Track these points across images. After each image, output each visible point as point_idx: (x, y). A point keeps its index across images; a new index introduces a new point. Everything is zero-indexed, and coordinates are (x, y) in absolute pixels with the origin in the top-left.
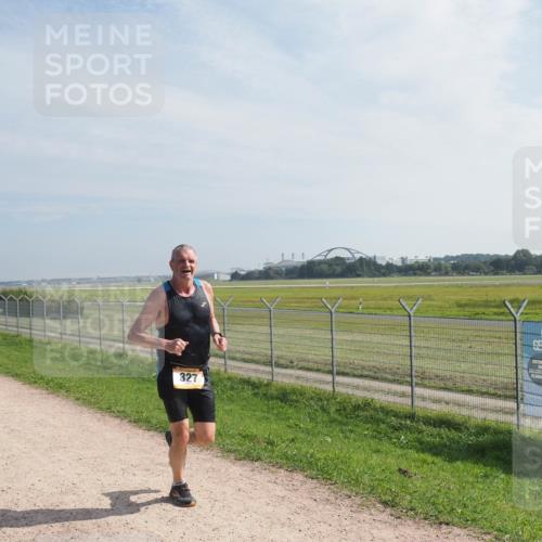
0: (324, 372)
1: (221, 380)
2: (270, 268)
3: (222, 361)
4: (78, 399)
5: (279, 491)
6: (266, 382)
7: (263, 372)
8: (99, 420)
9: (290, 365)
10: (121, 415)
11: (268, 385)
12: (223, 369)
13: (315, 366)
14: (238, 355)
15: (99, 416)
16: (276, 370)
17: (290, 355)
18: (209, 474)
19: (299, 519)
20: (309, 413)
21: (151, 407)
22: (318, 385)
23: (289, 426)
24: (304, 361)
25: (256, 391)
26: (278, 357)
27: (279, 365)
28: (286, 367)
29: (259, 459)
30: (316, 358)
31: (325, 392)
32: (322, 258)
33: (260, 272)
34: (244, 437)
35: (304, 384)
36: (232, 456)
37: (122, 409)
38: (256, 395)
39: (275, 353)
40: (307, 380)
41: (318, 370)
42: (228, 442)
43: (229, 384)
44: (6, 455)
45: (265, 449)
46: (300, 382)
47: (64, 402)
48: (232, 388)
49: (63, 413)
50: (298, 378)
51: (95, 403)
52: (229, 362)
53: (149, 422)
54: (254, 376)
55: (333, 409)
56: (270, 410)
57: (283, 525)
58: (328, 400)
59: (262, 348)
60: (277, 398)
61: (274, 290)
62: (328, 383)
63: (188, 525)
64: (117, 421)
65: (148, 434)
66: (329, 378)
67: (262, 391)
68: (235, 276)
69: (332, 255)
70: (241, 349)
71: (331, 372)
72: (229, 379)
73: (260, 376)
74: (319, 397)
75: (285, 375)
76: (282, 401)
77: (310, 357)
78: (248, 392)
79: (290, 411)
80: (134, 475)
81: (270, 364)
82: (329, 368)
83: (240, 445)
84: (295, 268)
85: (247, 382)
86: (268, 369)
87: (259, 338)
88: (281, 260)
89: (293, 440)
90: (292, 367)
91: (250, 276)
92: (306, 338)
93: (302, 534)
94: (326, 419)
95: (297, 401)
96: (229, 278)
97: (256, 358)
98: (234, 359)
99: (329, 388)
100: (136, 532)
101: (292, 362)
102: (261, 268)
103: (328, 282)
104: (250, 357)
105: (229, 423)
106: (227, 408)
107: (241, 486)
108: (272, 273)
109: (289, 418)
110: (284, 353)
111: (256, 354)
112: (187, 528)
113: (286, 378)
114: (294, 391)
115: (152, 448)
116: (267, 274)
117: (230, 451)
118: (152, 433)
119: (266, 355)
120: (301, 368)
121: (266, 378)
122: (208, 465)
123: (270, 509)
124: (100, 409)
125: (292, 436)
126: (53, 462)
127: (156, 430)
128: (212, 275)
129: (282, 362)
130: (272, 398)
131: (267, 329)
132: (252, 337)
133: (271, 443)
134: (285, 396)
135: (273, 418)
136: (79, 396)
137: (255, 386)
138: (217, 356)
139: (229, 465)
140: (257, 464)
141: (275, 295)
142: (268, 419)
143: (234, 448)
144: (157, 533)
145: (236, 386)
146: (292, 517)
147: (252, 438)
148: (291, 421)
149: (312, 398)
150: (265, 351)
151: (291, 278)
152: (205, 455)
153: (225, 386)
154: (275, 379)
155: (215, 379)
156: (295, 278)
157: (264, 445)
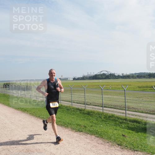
1: (71, 109)
2: (84, 77)
3: (71, 103)
4: (30, 114)
5: (88, 141)
6: (83, 109)
7: (83, 106)
8: (36, 120)
9: (90, 104)
11: (84, 110)
12: (71, 105)
14: (75, 102)
15: (36, 118)
16: (86, 106)
17: (90, 102)
18: (68, 136)
19: (93, 149)
20: (96, 119)
22: (98, 110)
23: (90, 122)
25: (81, 112)
27: (87, 104)
28: (89, 105)
29: (82, 131)
30: (98, 102)
31: (100, 112)
32: (99, 74)
33: (81, 78)
34: (77, 125)
35: (95, 110)
37: (43, 117)
38: (80, 113)
39: (86, 101)
40: (95, 109)
41: (98, 106)
42: (73, 126)
43: (73, 110)
44: (11, 129)
45: (84, 128)
46: (93, 109)
47: (26, 115)
48: (74, 111)
49: (26, 118)
50: (93, 108)
51: (35, 115)
52: (73, 104)
54: (80, 108)
55: (103, 117)
56: (85, 117)
57: (89, 150)
58: (101, 115)
59: (82, 100)
60: (87, 114)
61: (86, 83)
63: (62, 150)
66: (101, 108)
67: (82, 112)
68: (74, 79)
69: (102, 73)
70: (76, 100)
71: (102, 106)
72: (73, 108)
73: (81, 107)
74: (99, 114)
75: (89, 107)
76: (88, 115)
77: (96, 102)
78: (78, 112)
79: (90, 118)
80: (46, 135)
81: (84, 104)
82: (101, 105)
83: (77, 127)
84: (92, 76)
85: (78, 109)
86: (84, 105)
87: (81, 97)
89: (91, 126)
90: (91, 105)
91: (78, 79)
92: (94, 97)
93: (95, 153)
94: (101, 120)
95: (92, 115)
96: (73, 79)
97: (81, 102)
98: (74, 103)
99: (102, 111)
100: (47, 152)
101: (91, 104)
102: (82, 77)
103: (101, 81)
104: (79, 102)
105: (73, 121)
106: (73, 116)
107: (77, 139)
108: (85, 78)
110: (88, 101)
112: (62, 151)
113: (89, 108)
114: (92, 112)
116: (83, 78)
117: (73, 129)
119: (83, 101)
120: (93, 105)
121: (83, 108)
122: (67, 133)
123: (85, 146)
124: (37, 117)
125: (91, 125)
126: (24, 132)
128: (68, 79)
130: (85, 114)
131: (84, 94)
132: (79, 96)
134: (89, 113)
135: (85, 120)
136: (31, 113)
137: (80, 110)
138: (69, 102)
139: (74, 133)
140: (81, 133)
141: (86, 84)
142: (84, 120)
143: (75, 128)
144: (53, 152)
145: (75, 110)
146: (91, 148)
147: (80, 125)
148: (91, 120)
149: (97, 114)
150: (83, 100)
151: (90, 79)
152: (66, 130)
153: (72, 110)
154: (86, 108)
155: (69, 108)
156: (92, 79)
157: (83, 127)
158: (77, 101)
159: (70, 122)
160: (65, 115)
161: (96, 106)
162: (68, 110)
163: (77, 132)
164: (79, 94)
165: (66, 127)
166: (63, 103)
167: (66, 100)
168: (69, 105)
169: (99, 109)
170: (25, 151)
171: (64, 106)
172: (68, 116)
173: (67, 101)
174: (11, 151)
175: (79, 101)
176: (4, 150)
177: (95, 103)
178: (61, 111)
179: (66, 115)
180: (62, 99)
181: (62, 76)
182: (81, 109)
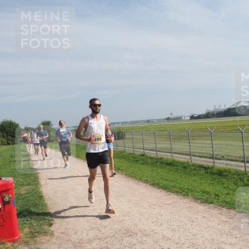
0: (239, 161)
1: (189, 166)
2: (209, 113)
3: (189, 157)
4: (126, 175)
5: (224, 218)
7: (209, 162)
8: (136, 184)
10: (146, 182)
11: (212, 168)
12: (190, 161)
13: (235, 159)
14: (196, 154)
15: (136, 182)
16: (216, 161)
17: (222, 154)
18: (189, 209)
19: (235, 232)
20: (234, 182)
21: (159, 178)
22: (237, 168)
23: (224, 188)
24: (229, 156)
26: (216, 155)
27: (217, 159)
28: (220, 159)
29: (212, 203)
30: (235, 155)
31: (241, 171)
32: (234, 106)
33: (204, 115)
34: (204, 192)
35: (231, 167)
36: (199, 201)
37: (146, 179)
38: (206, 172)
39: (215, 153)
40: (232, 165)
41: (236, 161)
42: (196, 194)
43: (193, 167)
44: (99, 198)
45: (215, 198)
46: (228, 167)
47: (121, 176)
48: (195, 170)
49: (121, 180)
50: (227, 164)
51: (134, 177)
52: (192, 157)
53: (159, 185)
54: (205, 164)
55: (245, 180)
56: (214, 179)
57: (227, 235)
58: (243, 175)
60: (217, 174)
61: (212, 123)
62: (242, 167)
63: (181, 233)
64: (145, 184)
65: (159, 190)
66: (243, 164)
67: (209, 171)
68: (192, 117)
70: (198, 151)
71: (243, 161)
72: (193, 165)
74: (238, 173)
75: (220, 163)
76: (219, 176)
77: (232, 154)
78: (203, 172)
79: (224, 180)
80: (154, 209)
81: (212, 158)
82: (241, 159)
83: (203, 196)
84: (221, 112)
85: (201, 167)
86: (212, 160)
87: (207, 146)
88: (214, 109)
89: (228, 194)
90: (223, 159)
91: (199, 117)
92: (229, 145)
93: (237, 240)
94: (242, 184)
95: (227, 176)
96: (189, 118)
97: (205, 155)
98: (195, 156)
99: (243, 169)
100: (158, 235)
101: (223, 157)
102: (205, 113)
103: (238, 118)
104: (202, 155)
105: (196, 185)
106: (193, 179)
107: (205, 215)
108: (210, 115)
109: (223, 184)
110: (219, 153)
111: (205, 153)
112: (181, 234)
113: (220, 165)
114: (225, 171)
115: (161, 197)
116: (208, 116)
117: (197, 199)
118: (160, 190)
119: (210, 154)
120: (228, 160)
121: (211, 165)
122: (188, 205)
123: (220, 227)
124: (137, 179)
125: (226, 192)
126: (119, 202)
127: (162, 188)
128: (181, 118)
129: (218, 157)
130: (215, 174)
131: (210, 142)
132: (202, 146)
133: (217, 195)
134: (221, 173)
135: (216, 183)
136: (127, 173)
137: (206, 168)
138: (186, 155)
139: (199, 205)
140: (211, 205)
141: (213, 125)
142: (213, 184)
143: (199, 197)
144: (167, 235)
145: (196, 168)
146: (231, 231)
147: (208, 193)
148: (225, 185)
149: (235, 174)
150: (210, 152)
151: (219, 117)
152: (186, 200)
153: (191, 168)
154: (215, 165)
155: (187, 165)
156: (222, 117)
157: (213, 196)
158: (199, 153)
159: (190, 187)
160: (181, 176)
161: (232, 160)
162: (185, 167)
163: (204, 204)
164: (202, 142)
165: (184, 195)
166: (177, 157)
167: (181, 152)
168: (186, 160)
169: (238, 166)
170: (123, 232)
171: (179, 162)
172: (185, 177)
173: (183, 154)
174: (103, 231)
175: (203, 153)
176: (93, 229)
177: (231, 156)
178: (174, 170)
179: (183, 176)
180: (175, 151)
181: (171, 114)
182: (206, 166)
